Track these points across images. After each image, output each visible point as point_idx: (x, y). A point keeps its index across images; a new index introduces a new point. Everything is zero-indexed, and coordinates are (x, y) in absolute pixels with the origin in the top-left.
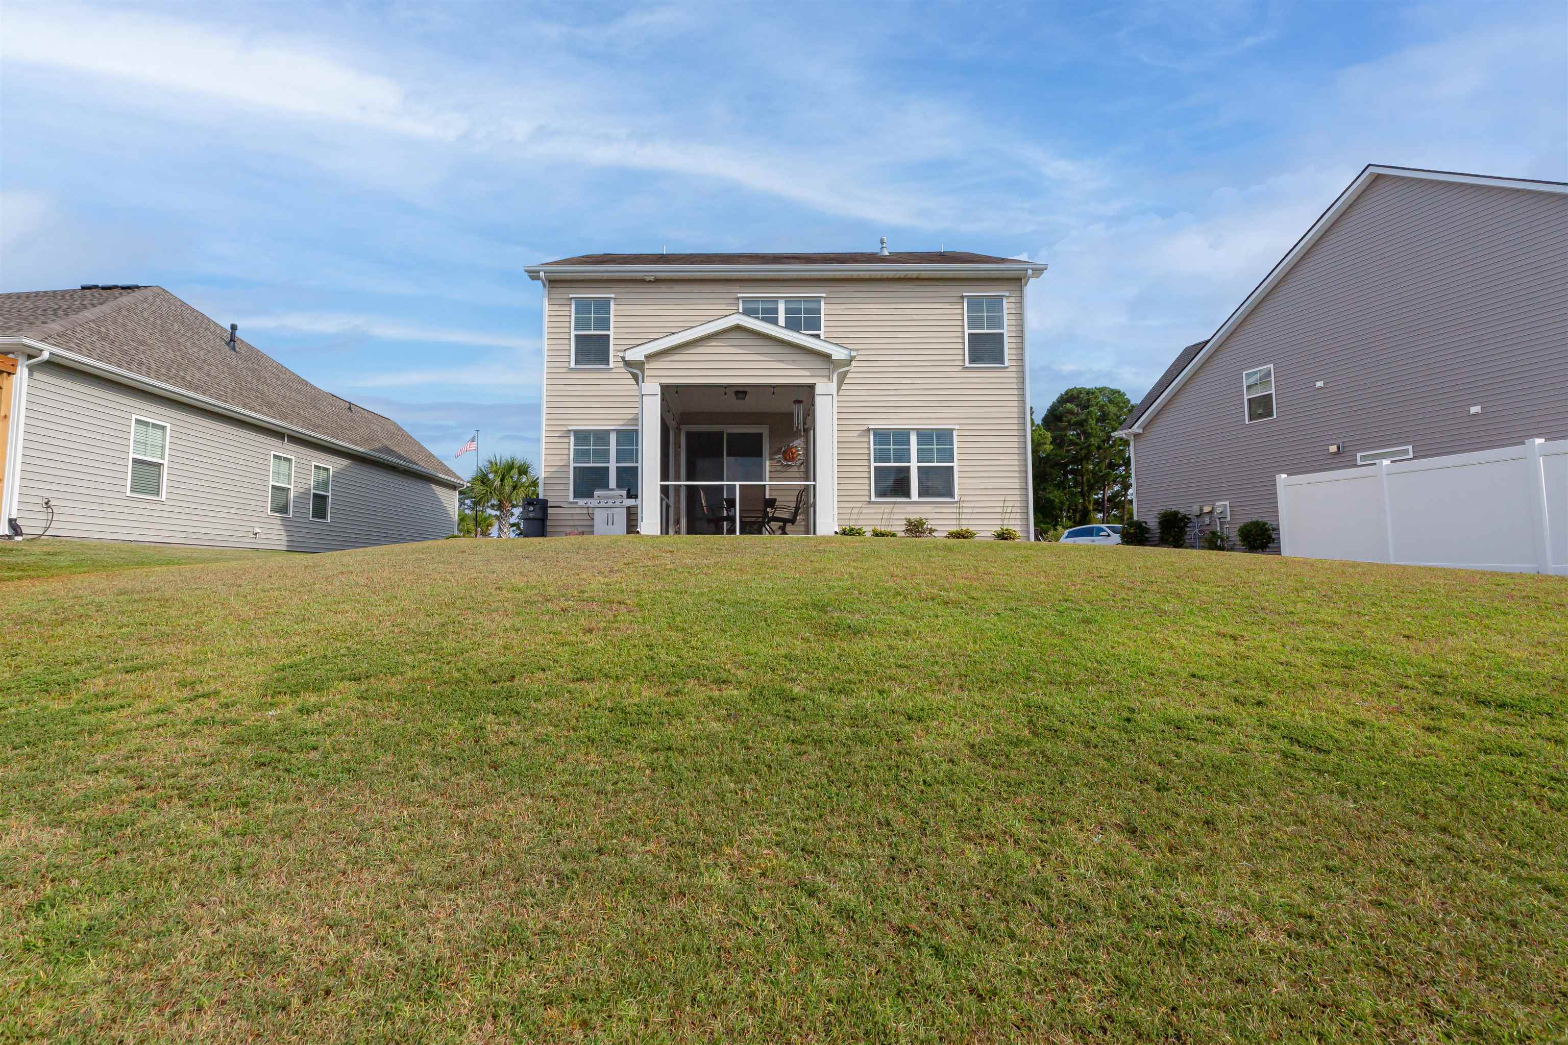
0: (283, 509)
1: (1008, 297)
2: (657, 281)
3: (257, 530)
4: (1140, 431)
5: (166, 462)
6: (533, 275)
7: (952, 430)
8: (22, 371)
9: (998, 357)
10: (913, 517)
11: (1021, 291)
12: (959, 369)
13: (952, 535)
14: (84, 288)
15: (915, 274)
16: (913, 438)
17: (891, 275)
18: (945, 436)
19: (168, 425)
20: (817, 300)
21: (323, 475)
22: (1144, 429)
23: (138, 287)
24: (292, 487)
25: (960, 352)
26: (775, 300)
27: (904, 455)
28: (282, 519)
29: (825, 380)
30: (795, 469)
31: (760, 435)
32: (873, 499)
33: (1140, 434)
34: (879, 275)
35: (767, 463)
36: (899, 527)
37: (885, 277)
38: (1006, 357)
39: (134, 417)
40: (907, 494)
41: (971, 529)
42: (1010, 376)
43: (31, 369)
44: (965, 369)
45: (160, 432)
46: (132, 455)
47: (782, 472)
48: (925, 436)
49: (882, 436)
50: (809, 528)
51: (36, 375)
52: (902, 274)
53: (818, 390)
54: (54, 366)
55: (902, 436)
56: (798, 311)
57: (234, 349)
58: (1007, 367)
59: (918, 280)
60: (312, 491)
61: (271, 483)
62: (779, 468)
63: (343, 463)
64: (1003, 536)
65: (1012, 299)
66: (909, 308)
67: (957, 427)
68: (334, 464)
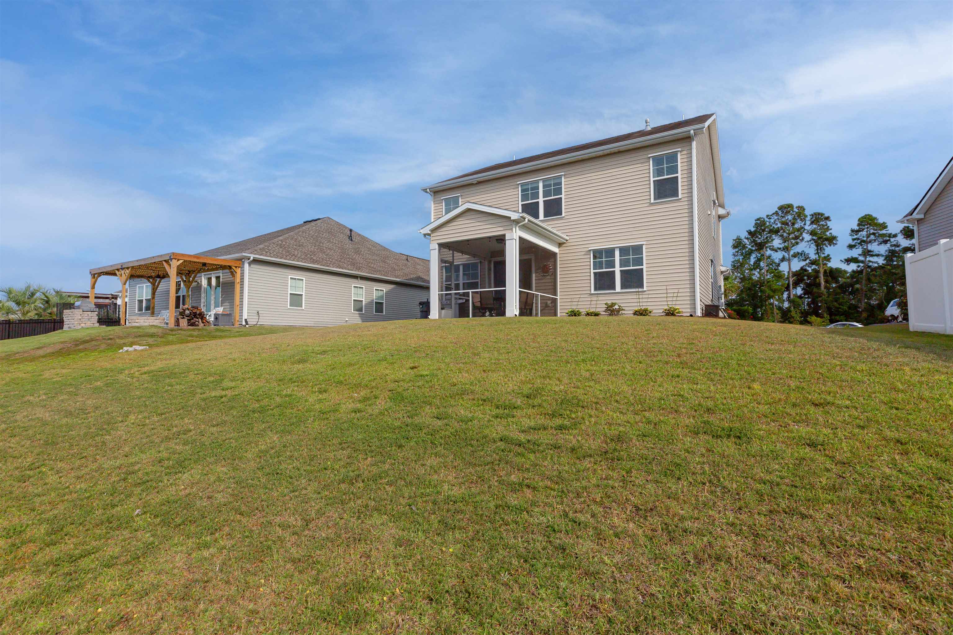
0: (360, 310)
1: (681, 151)
2: (479, 183)
3: (347, 319)
4: (922, 216)
5: (304, 294)
6: (425, 190)
7: (642, 245)
8: (246, 266)
9: (675, 193)
10: (609, 302)
11: (691, 145)
12: (648, 205)
13: (636, 313)
14: (304, 223)
15: (616, 150)
16: (617, 253)
17: (601, 153)
18: (638, 249)
19: (304, 279)
20: (560, 177)
21: (380, 293)
22: (925, 214)
23: (319, 219)
24: (364, 300)
25: (648, 194)
26: (537, 182)
27: (612, 264)
28: (359, 314)
29: (510, 231)
30: (549, 277)
31: (530, 260)
32: (593, 292)
33: (922, 219)
34: (594, 155)
35: (534, 275)
36: (601, 308)
37: (598, 155)
38: (680, 192)
39: (290, 277)
40: (614, 288)
41: (649, 308)
42: (684, 204)
43: (250, 264)
44: (652, 204)
45: (301, 281)
46: (289, 292)
47: (542, 279)
48: (624, 251)
49: (597, 254)
50: (502, 313)
51: (252, 266)
52: (608, 152)
53: (507, 238)
54: (256, 261)
55: (610, 252)
56: (550, 185)
57: (352, 240)
58: (680, 199)
59: (619, 152)
60: (375, 301)
61: (353, 298)
62: (541, 277)
63: (391, 287)
64: (670, 313)
65: (685, 152)
66: (614, 172)
67: (644, 243)
68: (385, 288)
